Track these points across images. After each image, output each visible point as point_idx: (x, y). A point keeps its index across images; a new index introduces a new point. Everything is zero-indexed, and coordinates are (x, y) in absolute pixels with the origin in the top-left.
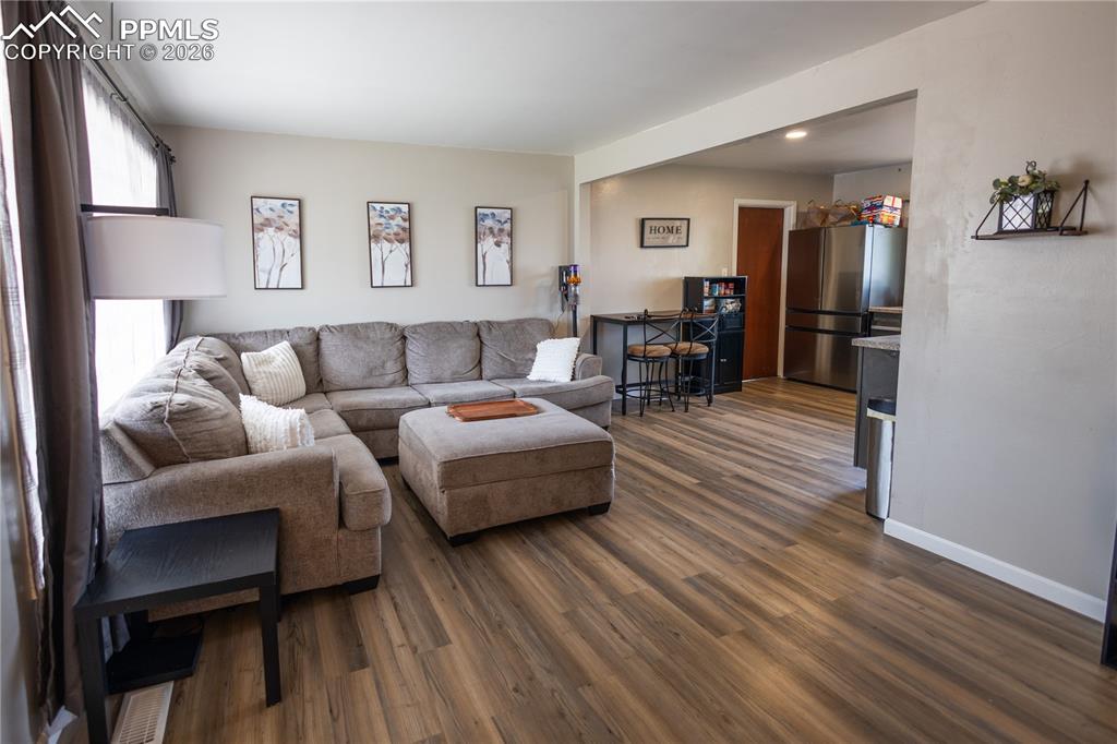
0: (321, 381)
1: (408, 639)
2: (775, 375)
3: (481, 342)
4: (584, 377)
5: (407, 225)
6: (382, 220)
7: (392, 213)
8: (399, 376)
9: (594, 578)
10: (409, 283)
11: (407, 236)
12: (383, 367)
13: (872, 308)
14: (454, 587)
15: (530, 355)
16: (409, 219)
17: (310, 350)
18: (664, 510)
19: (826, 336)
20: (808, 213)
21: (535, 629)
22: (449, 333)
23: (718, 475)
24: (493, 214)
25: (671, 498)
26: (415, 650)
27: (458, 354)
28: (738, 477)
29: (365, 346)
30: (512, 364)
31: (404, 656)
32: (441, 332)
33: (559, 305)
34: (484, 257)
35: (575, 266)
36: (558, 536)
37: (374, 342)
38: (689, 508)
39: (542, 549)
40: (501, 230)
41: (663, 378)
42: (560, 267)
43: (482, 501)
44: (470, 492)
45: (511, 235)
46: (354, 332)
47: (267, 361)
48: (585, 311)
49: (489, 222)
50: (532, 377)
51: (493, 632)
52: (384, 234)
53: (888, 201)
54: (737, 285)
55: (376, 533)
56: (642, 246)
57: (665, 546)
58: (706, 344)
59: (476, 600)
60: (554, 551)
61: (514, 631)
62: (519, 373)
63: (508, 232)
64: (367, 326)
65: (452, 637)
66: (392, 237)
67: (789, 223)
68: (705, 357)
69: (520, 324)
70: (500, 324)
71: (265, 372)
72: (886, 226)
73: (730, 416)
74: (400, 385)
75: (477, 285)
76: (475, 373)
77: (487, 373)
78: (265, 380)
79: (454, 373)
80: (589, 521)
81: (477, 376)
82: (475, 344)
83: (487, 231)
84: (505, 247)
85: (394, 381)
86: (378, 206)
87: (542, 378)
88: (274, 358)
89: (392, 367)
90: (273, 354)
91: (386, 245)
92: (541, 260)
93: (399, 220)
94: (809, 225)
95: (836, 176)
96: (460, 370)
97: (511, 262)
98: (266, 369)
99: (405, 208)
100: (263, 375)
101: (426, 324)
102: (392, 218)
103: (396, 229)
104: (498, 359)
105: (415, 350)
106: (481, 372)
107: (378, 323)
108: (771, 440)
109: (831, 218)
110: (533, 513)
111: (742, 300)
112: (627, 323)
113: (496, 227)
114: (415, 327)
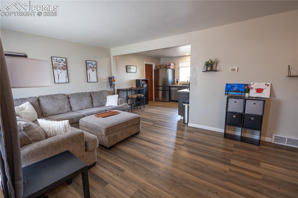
0: (42, 113)
1: (114, 173)
2: (153, 100)
3: (92, 97)
4: (120, 104)
5: (65, 64)
6: (57, 63)
7: (60, 61)
8: (69, 109)
9: (147, 147)
10: (67, 82)
11: (66, 68)
12: (64, 107)
13: (170, 85)
14: (117, 159)
15: (105, 100)
16: (66, 62)
17: (37, 104)
18: (150, 130)
19: (161, 91)
20: (157, 66)
21: (142, 161)
22: (83, 96)
23: (156, 121)
24: (91, 63)
25: (150, 128)
26: (118, 175)
27: (86, 101)
28: (159, 121)
29: (57, 101)
30: (101, 102)
31: (116, 177)
32: (80, 96)
33: (109, 87)
34: (89, 74)
35: (114, 77)
36: (132, 141)
37: (60, 100)
38: (155, 129)
39: (131, 145)
40: (94, 67)
41: (133, 103)
42: (109, 77)
43: (115, 136)
44: (112, 135)
45: (96, 68)
46: (52, 97)
47: (23, 109)
48: (116, 88)
49: (90, 65)
50: (107, 105)
51: (133, 165)
52: (58, 67)
53: (172, 64)
54: (146, 81)
55: (95, 150)
56: (127, 72)
57: (156, 137)
58: (143, 94)
59: (124, 160)
60: (134, 144)
61: (137, 163)
62: (103, 105)
63: (95, 68)
64: (56, 95)
65: (125, 169)
66: (61, 68)
67: (154, 68)
68: (143, 97)
69: (101, 92)
70: (96, 92)
71: (24, 113)
72: (171, 69)
73: (149, 109)
74: (70, 112)
75: (88, 82)
76: (91, 106)
77: (95, 105)
78: (24, 115)
79: (86, 107)
80: (137, 136)
81: (92, 107)
82: (90, 98)
83: (90, 67)
84: (95, 72)
85: (68, 111)
86: (55, 58)
87: (110, 105)
88: (25, 107)
89: (67, 107)
90: (24, 106)
91: (59, 71)
92: (104, 75)
93: (62, 63)
94: (157, 68)
95: (161, 59)
96: (87, 105)
97: (97, 76)
98: (24, 112)
99: (64, 59)
100: (23, 114)
101: (75, 94)
102: (60, 62)
103: (62, 66)
104: (97, 102)
105: (73, 102)
106: (93, 106)
107: (59, 94)
108: (160, 113)
109: (162, 67)
110: (126, 137)
111: (148, 84)
112: (127, 90)
113: (92, 66)
114: (71, 94)
